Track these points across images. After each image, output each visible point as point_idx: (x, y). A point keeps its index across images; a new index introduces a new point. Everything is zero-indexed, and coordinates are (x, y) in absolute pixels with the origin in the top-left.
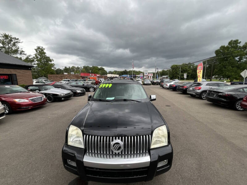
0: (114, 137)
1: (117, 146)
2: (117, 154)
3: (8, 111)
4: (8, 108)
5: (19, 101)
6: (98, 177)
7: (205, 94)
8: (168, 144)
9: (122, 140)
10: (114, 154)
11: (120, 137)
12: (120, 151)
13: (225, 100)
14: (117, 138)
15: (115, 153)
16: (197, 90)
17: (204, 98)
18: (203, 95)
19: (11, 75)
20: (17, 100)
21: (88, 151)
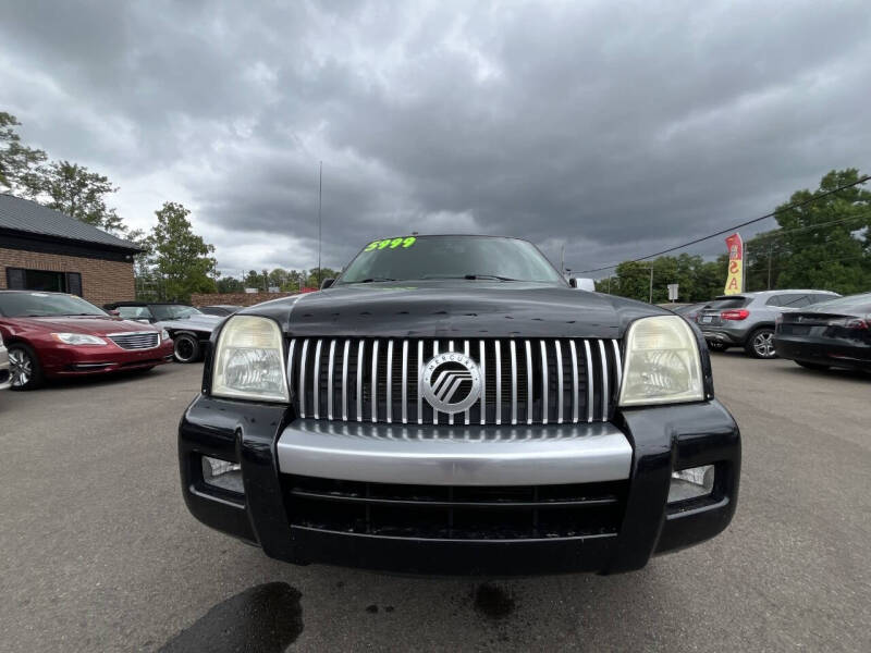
0: (436, 344)
1: (451, 377)
2: (451, 422)
3: (27, 377)
4: (29, 366)
5: (71, 339)
6: (351, 533)
7: (766, 337)
8: (705, 393)
9: (475, 356)
10: (436, 422)
11: (467, 344)
12: (465, 406)
13: (861, 345)
14: (451, 344)
15: (443, 417)
16: (735, 322)
17: (762, 350)
18: (760, 342)
19: (63, 274)
20: (64, 337)
21: (303, 416)
